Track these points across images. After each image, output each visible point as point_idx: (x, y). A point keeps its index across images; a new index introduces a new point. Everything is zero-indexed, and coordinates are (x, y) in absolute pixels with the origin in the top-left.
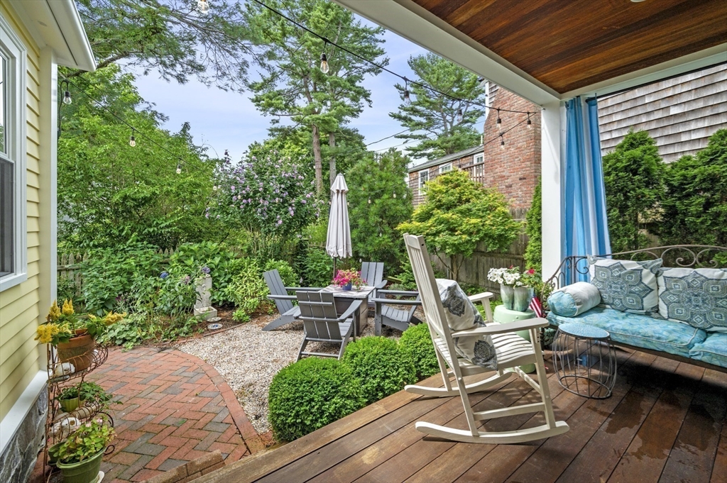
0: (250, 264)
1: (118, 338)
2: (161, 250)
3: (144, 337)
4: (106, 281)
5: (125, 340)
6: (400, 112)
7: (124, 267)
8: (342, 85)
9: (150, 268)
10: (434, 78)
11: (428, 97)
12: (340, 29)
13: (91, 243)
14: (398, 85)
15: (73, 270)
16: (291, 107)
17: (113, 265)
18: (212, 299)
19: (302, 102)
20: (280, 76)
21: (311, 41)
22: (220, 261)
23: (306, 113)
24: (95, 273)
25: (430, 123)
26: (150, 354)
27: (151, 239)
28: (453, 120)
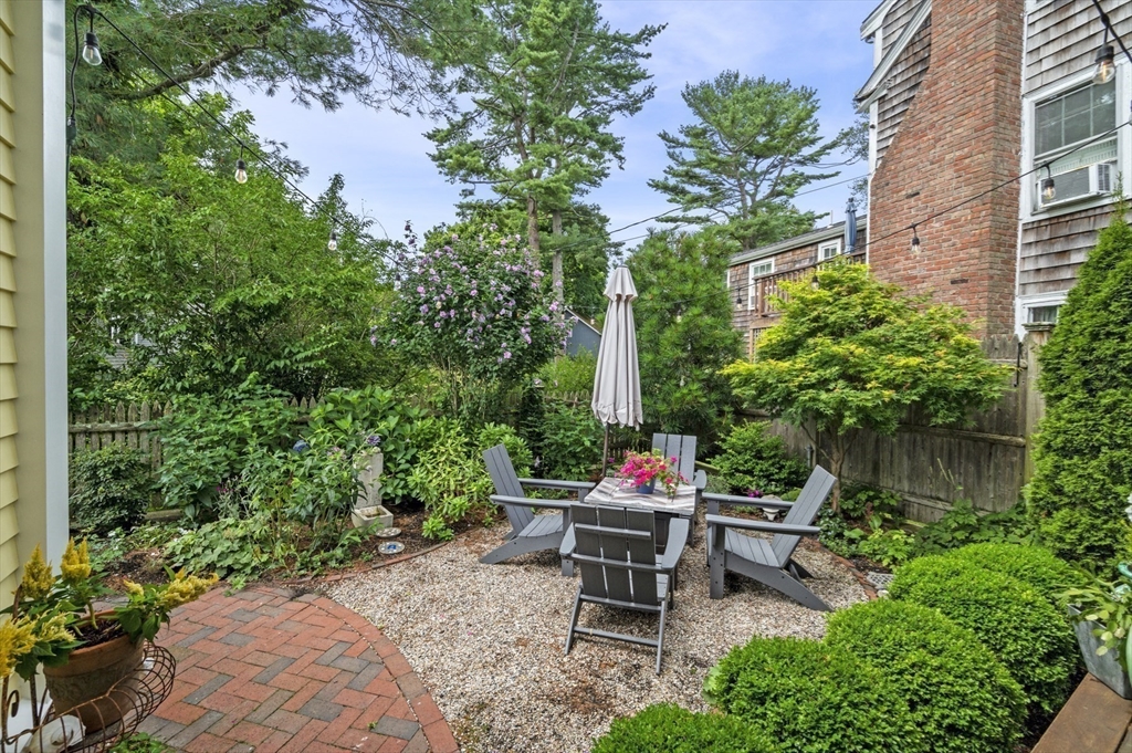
0: (448, 430)
1: (219, 565)
2: (295, 401)
3: (265, 563)
4: (200, 455)
5: (230, 570)
6: (666, 179)
7: (231, 429)
8: (579, 130)
9: (276, 432)
10: (726, 119)
11: (715, 152)
12: (575, 36)
13: (179, 385)
14: (665, 134)
15: (149, 431)
16: (493, 169)
17: (213, 426)
18: (383, 492)
19: (510, 162)
20: (477, 118)
21: (530, 56)
22: (398, 424)
23: (518, 177)
24: (182, 439)
25: (717, 197)
26: (276, 602)
27: (278, 380)
28: (756, 190)
